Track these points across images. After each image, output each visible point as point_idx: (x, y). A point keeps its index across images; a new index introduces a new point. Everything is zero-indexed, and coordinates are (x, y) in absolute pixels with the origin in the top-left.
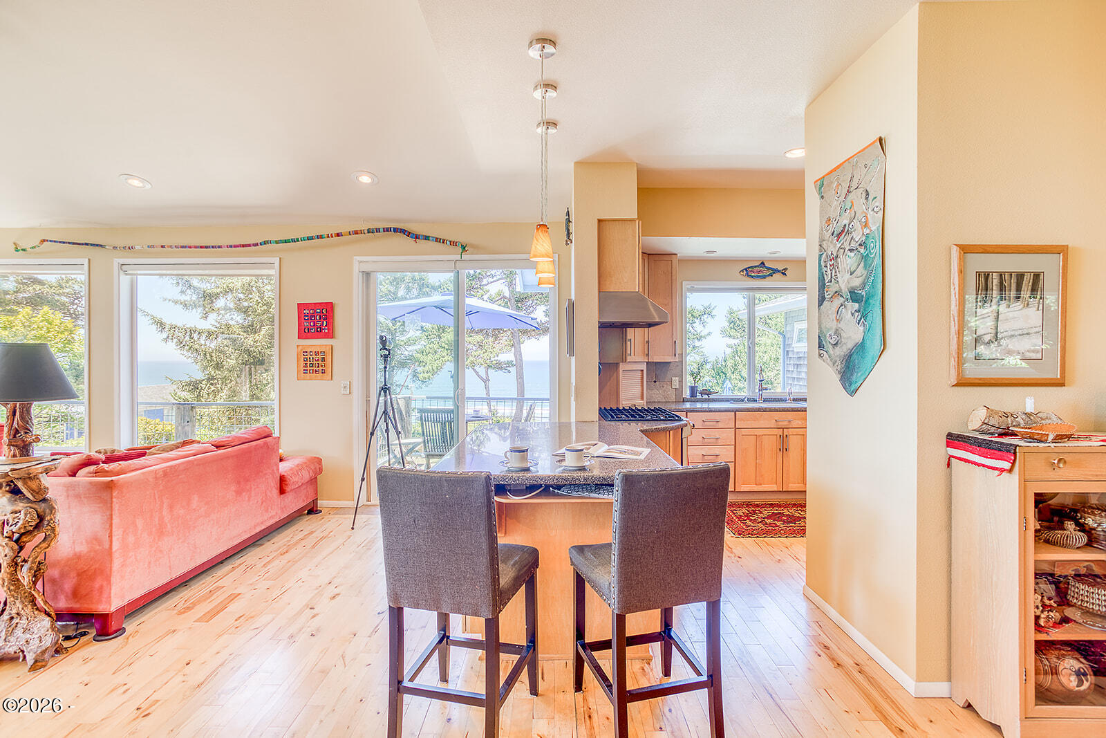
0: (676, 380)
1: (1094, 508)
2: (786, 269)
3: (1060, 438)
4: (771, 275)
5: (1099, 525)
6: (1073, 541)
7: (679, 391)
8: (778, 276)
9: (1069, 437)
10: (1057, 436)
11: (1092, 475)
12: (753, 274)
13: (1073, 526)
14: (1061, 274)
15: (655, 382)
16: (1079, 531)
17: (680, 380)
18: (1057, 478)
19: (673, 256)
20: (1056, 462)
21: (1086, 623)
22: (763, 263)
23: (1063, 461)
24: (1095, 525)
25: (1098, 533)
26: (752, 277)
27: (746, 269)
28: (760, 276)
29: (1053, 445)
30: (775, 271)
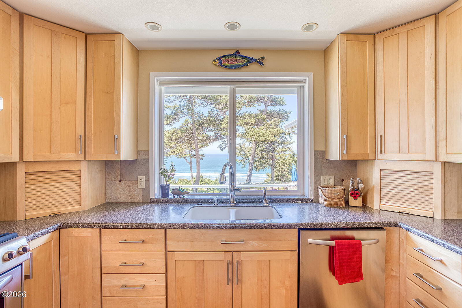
0: (142, 180)
2: (263, 58)
4: (246, 65)
7: (146, 191)
8: (254, 66)
12: (227, 64)
15: (120, 181)
17: (147, 178)
19: (116, 35)
22: (237, 52)
26: (225, 67)
27: (219, 59)
28: (234, 66)
30: (251, 60)
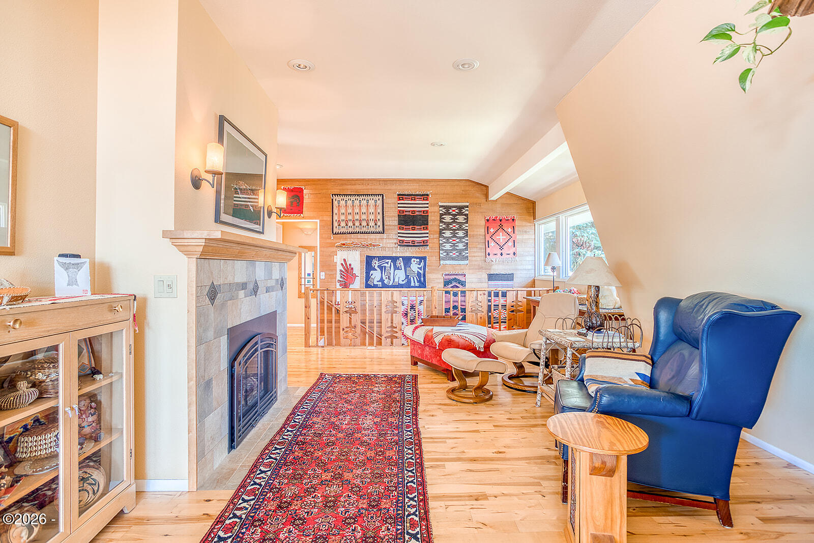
1: (43, 363)
3: (15, 299)
5: (48, 376)
6: (26, 399)
9: (22, 298)
10: (13, 297)
11: (43, 332)
13: (26, 384)
14: (11, 148)
16: (31, 387)
18: (12, 340)
20: (11, 324)
21: (36, 472)
23: (19, 322)
24: (45, 378)
25: (47, 384)
29: (8, 308)
